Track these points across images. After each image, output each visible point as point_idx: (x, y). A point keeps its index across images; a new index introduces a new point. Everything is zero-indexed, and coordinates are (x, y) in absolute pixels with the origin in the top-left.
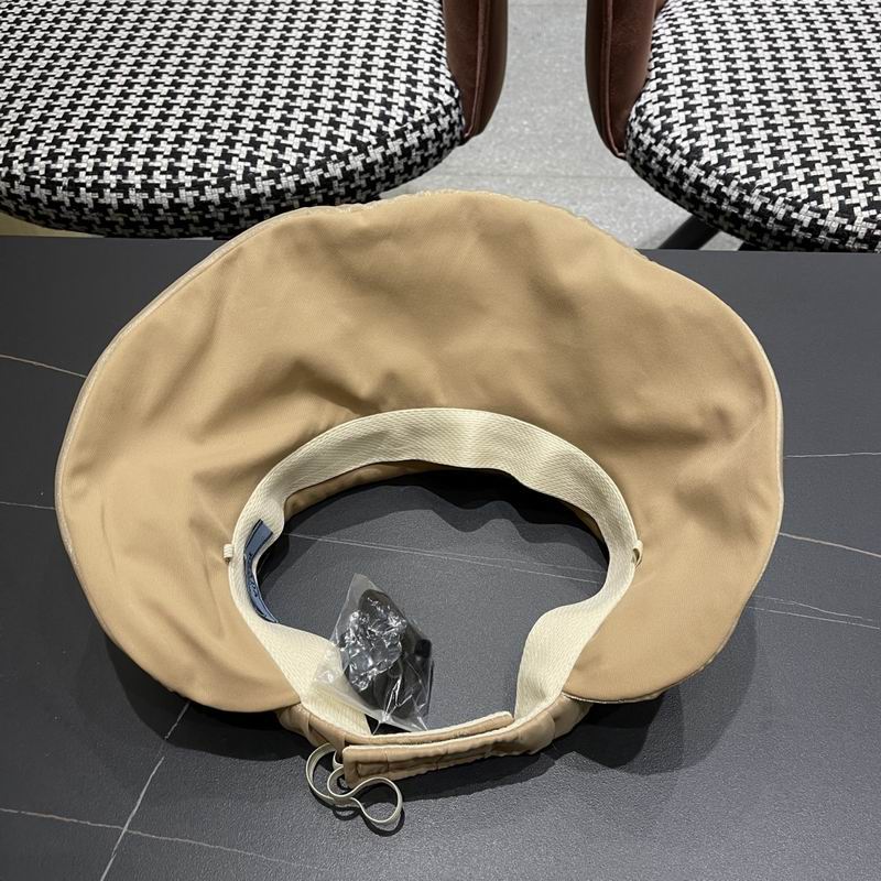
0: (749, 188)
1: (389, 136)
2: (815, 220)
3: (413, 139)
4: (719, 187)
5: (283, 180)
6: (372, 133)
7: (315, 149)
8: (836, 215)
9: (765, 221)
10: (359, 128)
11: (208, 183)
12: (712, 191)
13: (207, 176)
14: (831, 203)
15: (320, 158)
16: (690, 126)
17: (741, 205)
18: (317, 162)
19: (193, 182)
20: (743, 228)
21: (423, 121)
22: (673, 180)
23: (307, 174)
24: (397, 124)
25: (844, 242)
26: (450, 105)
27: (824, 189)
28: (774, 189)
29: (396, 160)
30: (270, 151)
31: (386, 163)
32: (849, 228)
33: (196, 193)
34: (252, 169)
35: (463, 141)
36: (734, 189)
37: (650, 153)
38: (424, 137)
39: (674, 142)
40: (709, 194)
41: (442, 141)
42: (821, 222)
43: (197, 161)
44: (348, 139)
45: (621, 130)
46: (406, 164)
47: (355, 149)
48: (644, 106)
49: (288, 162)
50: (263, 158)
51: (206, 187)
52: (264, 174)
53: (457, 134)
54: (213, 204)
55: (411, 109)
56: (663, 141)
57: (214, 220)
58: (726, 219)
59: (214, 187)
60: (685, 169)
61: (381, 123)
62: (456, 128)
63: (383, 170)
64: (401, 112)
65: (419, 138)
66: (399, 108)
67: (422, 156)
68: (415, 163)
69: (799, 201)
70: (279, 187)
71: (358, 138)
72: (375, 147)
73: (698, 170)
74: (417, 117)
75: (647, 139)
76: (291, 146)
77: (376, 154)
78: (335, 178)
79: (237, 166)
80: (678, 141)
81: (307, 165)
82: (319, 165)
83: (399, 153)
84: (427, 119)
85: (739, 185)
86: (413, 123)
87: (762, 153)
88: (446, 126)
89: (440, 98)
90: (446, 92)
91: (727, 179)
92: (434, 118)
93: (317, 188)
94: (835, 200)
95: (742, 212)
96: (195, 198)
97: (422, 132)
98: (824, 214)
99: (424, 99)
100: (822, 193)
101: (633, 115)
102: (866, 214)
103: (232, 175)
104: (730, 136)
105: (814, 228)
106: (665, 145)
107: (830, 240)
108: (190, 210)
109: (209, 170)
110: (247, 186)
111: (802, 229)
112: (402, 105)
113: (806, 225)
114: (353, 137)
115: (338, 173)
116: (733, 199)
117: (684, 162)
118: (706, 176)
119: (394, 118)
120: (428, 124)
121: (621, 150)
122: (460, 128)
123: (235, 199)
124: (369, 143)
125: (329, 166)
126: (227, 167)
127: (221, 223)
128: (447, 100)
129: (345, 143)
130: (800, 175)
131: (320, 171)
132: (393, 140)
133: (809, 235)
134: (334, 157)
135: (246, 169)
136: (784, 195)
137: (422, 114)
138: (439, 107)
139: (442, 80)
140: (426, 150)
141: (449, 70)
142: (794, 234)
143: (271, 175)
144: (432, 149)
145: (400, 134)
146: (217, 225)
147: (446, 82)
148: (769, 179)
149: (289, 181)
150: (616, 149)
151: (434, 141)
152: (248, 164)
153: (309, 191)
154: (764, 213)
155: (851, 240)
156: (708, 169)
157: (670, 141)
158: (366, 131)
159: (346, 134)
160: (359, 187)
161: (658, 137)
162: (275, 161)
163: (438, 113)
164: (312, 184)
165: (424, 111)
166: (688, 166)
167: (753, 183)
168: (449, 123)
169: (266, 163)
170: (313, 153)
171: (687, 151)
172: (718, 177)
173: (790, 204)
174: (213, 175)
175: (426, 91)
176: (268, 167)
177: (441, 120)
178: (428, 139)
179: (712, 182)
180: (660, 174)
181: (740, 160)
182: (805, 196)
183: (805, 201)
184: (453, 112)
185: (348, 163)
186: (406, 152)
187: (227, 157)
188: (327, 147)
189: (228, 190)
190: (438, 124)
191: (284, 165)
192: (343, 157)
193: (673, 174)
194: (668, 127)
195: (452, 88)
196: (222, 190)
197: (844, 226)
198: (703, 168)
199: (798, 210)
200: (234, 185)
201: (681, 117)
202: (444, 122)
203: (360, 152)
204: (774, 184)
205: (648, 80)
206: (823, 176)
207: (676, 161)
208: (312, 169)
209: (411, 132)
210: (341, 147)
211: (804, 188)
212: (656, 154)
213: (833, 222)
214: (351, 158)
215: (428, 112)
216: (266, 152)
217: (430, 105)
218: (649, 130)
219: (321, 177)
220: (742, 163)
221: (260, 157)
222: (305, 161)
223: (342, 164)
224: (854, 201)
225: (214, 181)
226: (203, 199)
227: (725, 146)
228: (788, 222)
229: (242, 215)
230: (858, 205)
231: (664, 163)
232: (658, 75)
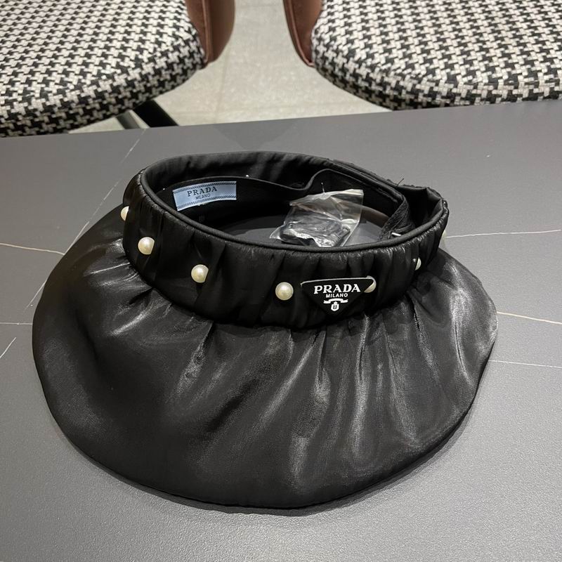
0: (387, 72)
1: (143, 62)
2: (432, 88)
3: (161, 63)
4: (368, 74)
5: (68, 94)
6: (131, 60)
7: (90, 73)
8: (446, 83)
9: (400, 94)
10: (122, 57)
11: (15, 100)
12: (364, 77)
13: (15, 96)
14: (441, 75)
15: (94, 78)
16: (348, 36)
17: (383, 84)
18: (92, 81)
19: (6, 101)
20: (387, 100)
21: (168, 50)
22: (340, 74)
23: (85, 89)
24: (150, 53)
25: (453, 101)
26: (188, 40)
27: (436, 66)
28: (403, 70)
29: (150, 78)
30: (59, 76)
31: (143, 80)
32: (455, 91)
33: (8, 108)
34: (46, 89)
35: (203, 65)
36: (378, 74)
37: (324, 58)
38: (170, 61)
39: (338, 48)
40: (363, 80)
41: (184, 64)
42: (436, 89)
43: (9, 86)
44: (114, 65)
45: (308, 47)
46: (158, 80)
47: (119, 71)
48: (319, 28)
49: (71, 82)
50: (54, 81)
51: (15, 103)
52: (55, 91)
53: (197, 60)
54: (20, 114)
55: (159, 43)
56: (331, 48)
57: (24, 126)
58: (377, 96)
59: (20, 102)
60: (346, 66)
61: (138, 53)
62: (195, 55)
63: (141, 84)
64: (152, 46)
65: (166, 62)
66: (151, 43)
67: (171, 75)
68: (166, 80)
69: (420, 76)
70: (66, 100)
71: (122, 64)
72: (133, 69)
73: (354, 64)
74: (164, 48)
75: (322, 49)
76: (73, 72)
77: (134, 74)
78: (106, 91)
79: (36, 88)
80: (340, 47)
81: (85, 83)
82: (93, 83)
83: (152, 72)
84: (171, 49)
85: (380, 70)
86: (161, 52)
87: (395, 48)
88: (187, 54)
89: (181, 35)
90: (185, 31)
91: (372, 67)
92: (176, 48)
93: (94, 99)
94: (444, 72)
95: (385, 89)
96: (8, 111)
97: (168, 57)
98: (437, 82)
99: (169, 36)
100: (435, 69)
101: (313, 35)
102: (465, 80)
103: (32, 94)
104: (374, 39)
105: (432, 94)
106: (333, 51)
107: (443, 101)
108: (6, 120)
109: (16, 91)
110: (43, 100)
111: (425, 96)
112: (153, 40)
113: (426, 92)
114: (118, 63)
115: (108, 88)
116: (378, 81)
117: (345, 60)
118: (359, 67)
119: (147, 50)
120: (172, 52)
121: (310, 61)
122: (199, 56)
123: (35, 110)
124: (129, 67)
125: (101, 83)
126: (29, 89)
127: (30, 128)
128: (186, 36)
129: (112, 67)
130: (420, 59)
131: (94, 87)
132: (146, 63)
133: (429, 100)
134: (104, 77)
135: (42, 89)
136: (410, 73)
137: (167, 46)
138: (180, 41)
139: (182, 23)
140: (173, 70)
141: (189, 17)
142: (420, 100)
143: (59, 92)
144: (178, 69)
145: (152, 60)
146: (27, 129)
147: (185, 24)
148: (399, 64)
149: (72, 95)
150: (307, 61)
151: (178, 64)
152: (43, 86)
153: (87, 102)
154: (398, 88)
155: (458, 99)
156: (360, 62)
157: (335, 47)
158: (127, 59)
159: (112, 61)
160: (125, 97)
161: (328, 46)
162: (62, 82)
163: (179, 45)
164: (89, 97)
165: (169, 44)
166: (347, 62)
167: (389, 68)
168: (189, 51)
169: (56, 84)
170: (89, 75)
171: (346, 53)
172: (367, 67)
173: (415, 79)
174: (19, 95)
175: (170, 31)
176: (57, 87)
177: (182, 50)
178: (173, 63)
179: (363, 71)
180: (332, 72)
181: (381, 54)
182: (424, 72)
183: (424, 76)
184: (191, 44)
185: (114, 80)
186: (158, 72)
187: (29, 82)
188: (99, 71)
189: (30, 104)
190: (180, 52)
191: (69, 85)
192: (110, 77)
193: (340, 70)
194: (333, 39)
195: (189, 28)
196: (26, 104)
197: (451, 90)
198: (357, 62)
199: (420, 82)
200: (33, 100)
201: (342, 31)
202: (185, 51)
203: (123, 73)
204: (403, 67)
205: (322, 11)
206: (435, 58)
207: (340, 60)
208: (89, 86)
209: (160, 58)
210: (109, 70)
211: (423, 67)
212: (327, 58)
213: (444, 88)
214: (116, 77)
215: (172, 44)
216: (56, 77)
217: (173, 39)
218: (322, 43)
219: (96, 91)
220: (382, 56)
221: (51, 81)
222: (83, 81)
223: (110, 81)
224: (457, 72)
225: (20, 99)
226: (13, 111)
227: (370, 46)
228: (415, 92)
229: (43, 121)
230: (459, 74)
231: (333, 64)
232: (329, 7)
